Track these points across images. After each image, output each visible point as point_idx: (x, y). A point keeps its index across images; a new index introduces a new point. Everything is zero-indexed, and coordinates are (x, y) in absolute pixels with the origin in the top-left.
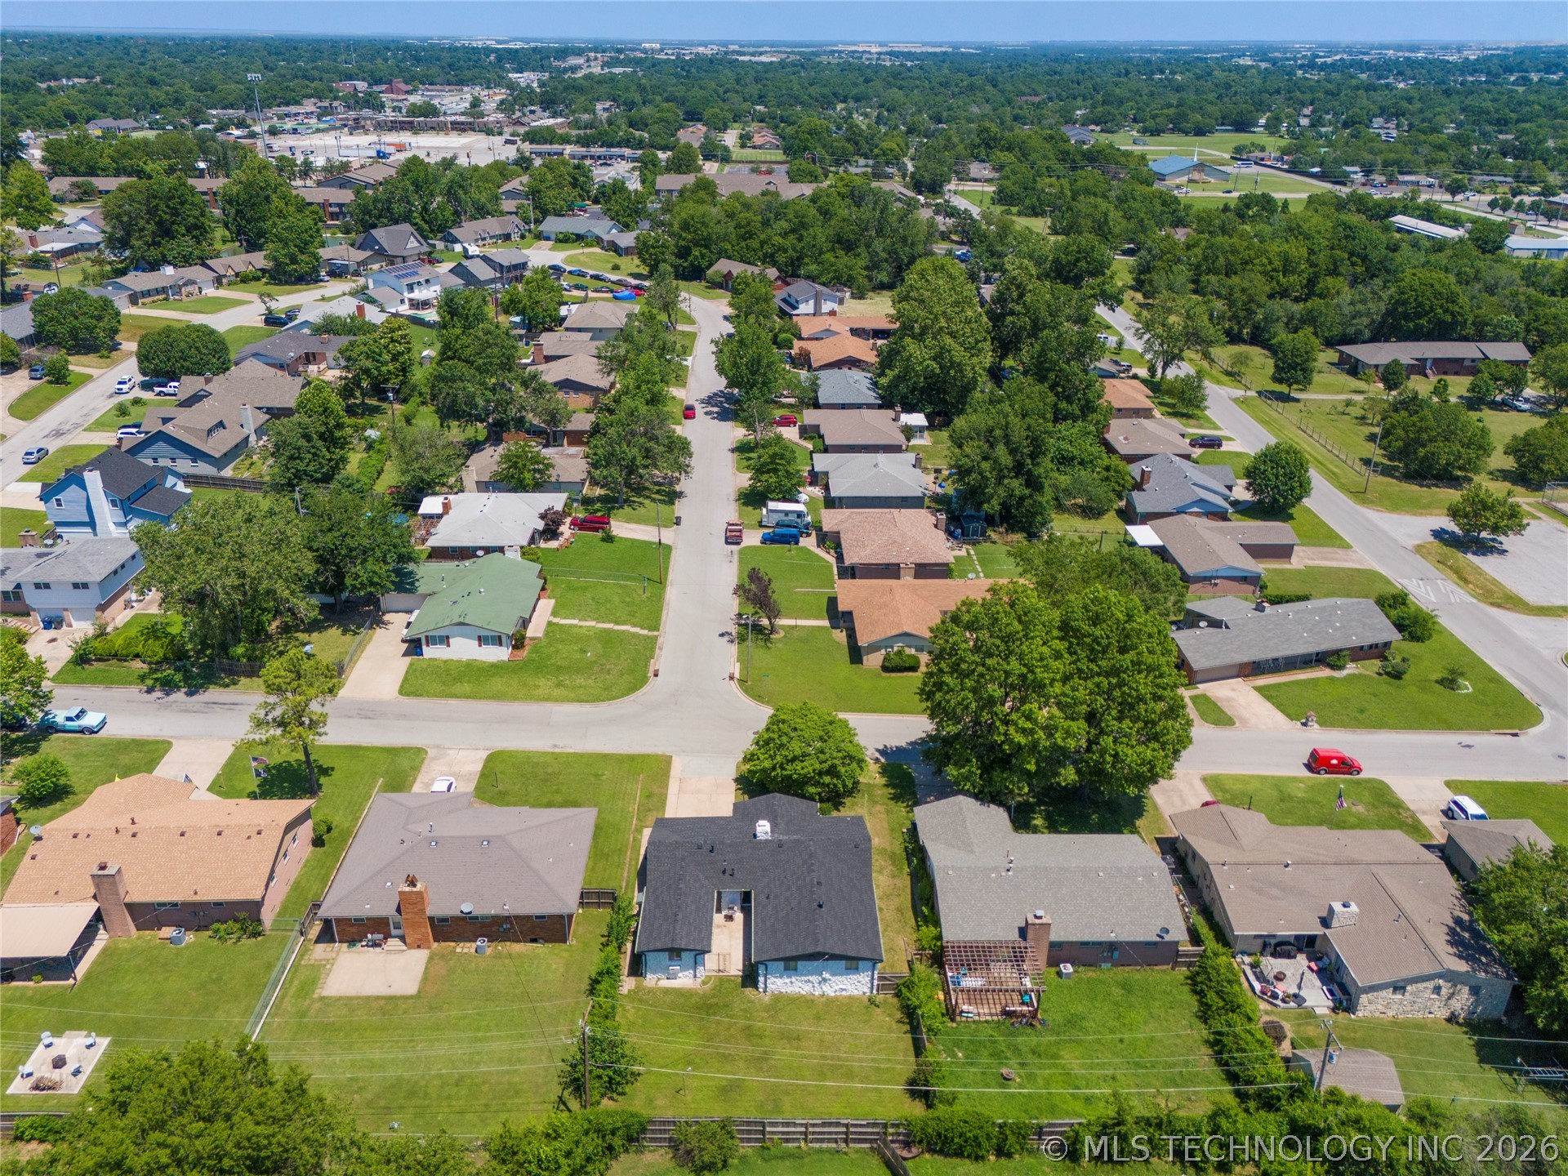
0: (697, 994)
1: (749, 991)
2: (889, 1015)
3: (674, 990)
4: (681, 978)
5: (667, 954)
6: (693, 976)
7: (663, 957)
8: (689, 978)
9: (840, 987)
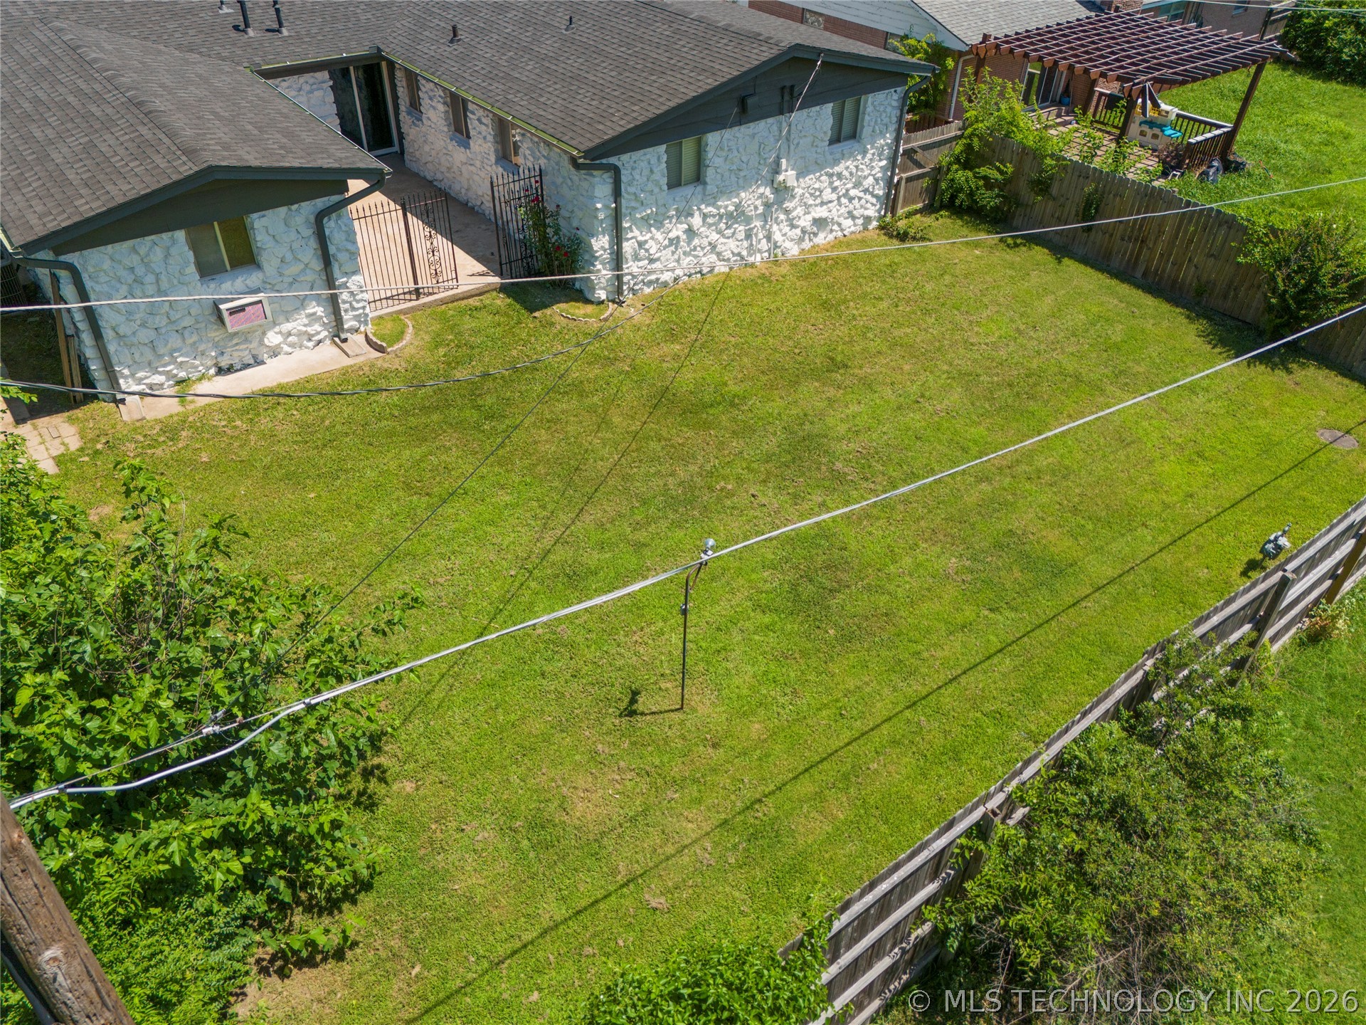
4: (275, 353)
5: (180, 235)
6: (325, 333)
7: (167, 256)
8: (311, 344)
9: (817, 216)
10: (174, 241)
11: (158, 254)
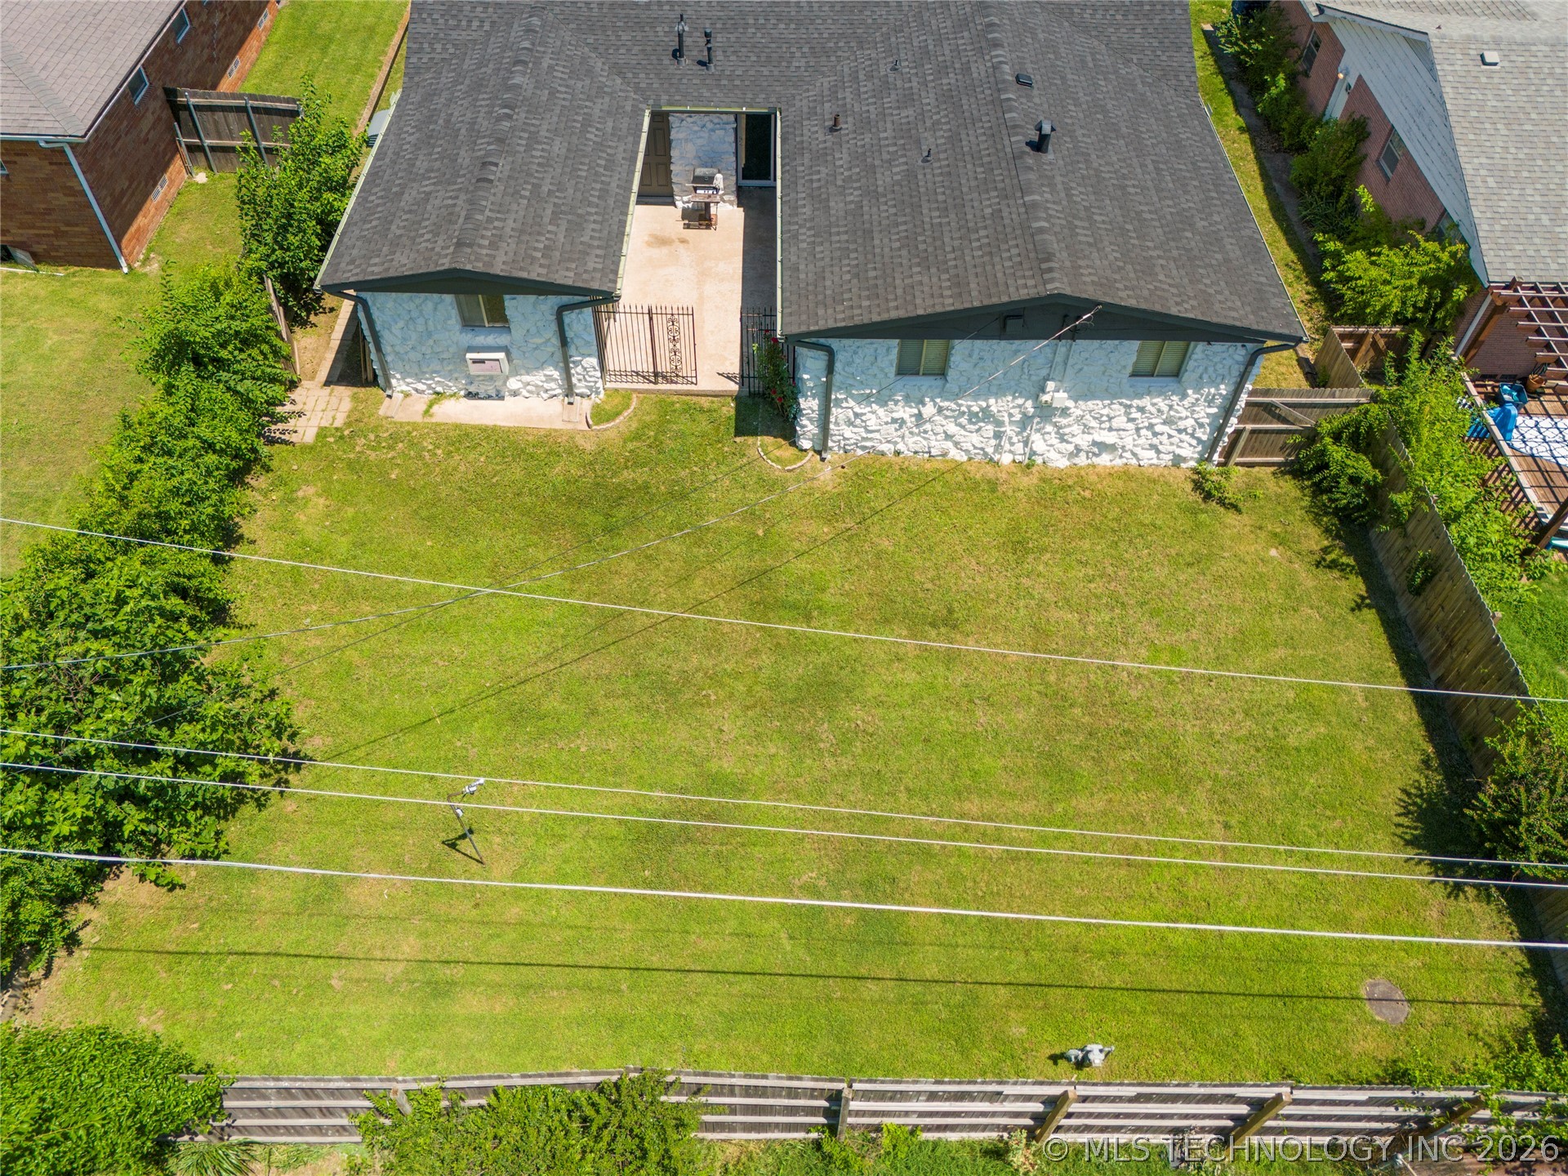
0: (573, 450)
1: (764, 448)
2: (1279, 540)
3: (488, 434)
4: (515, 394)
5: (449, 298)
6: (559, 391)
7: (435, 309)
8: (545, 396)
9: (1098, 439)
10: (442, 301)
11: (430, 305)
